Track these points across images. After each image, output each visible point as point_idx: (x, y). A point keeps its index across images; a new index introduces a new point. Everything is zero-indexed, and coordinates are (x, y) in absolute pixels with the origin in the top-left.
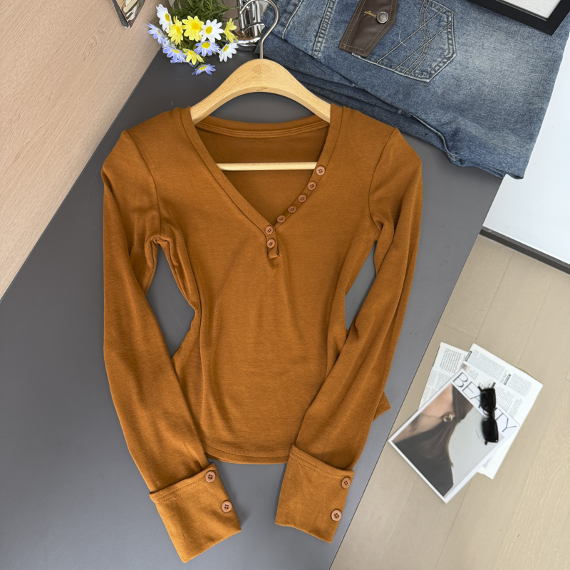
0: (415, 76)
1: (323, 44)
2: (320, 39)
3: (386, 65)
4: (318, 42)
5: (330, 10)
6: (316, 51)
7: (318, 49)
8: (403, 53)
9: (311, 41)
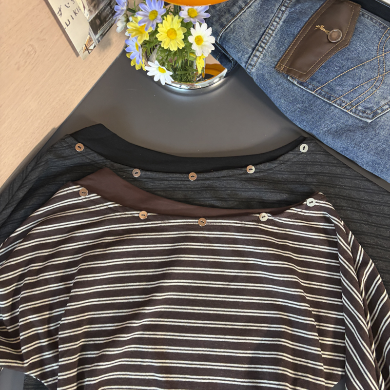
0: (355, 113)
1: (260, 60)
2: (258, 54)
3: (324, 96)
4: (255, 56)
5: (277, 20)
6: (250, 64)
7: (253, 63)
8: (350, 82)
9: (247, 53)
